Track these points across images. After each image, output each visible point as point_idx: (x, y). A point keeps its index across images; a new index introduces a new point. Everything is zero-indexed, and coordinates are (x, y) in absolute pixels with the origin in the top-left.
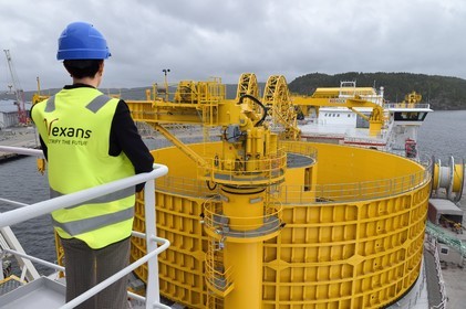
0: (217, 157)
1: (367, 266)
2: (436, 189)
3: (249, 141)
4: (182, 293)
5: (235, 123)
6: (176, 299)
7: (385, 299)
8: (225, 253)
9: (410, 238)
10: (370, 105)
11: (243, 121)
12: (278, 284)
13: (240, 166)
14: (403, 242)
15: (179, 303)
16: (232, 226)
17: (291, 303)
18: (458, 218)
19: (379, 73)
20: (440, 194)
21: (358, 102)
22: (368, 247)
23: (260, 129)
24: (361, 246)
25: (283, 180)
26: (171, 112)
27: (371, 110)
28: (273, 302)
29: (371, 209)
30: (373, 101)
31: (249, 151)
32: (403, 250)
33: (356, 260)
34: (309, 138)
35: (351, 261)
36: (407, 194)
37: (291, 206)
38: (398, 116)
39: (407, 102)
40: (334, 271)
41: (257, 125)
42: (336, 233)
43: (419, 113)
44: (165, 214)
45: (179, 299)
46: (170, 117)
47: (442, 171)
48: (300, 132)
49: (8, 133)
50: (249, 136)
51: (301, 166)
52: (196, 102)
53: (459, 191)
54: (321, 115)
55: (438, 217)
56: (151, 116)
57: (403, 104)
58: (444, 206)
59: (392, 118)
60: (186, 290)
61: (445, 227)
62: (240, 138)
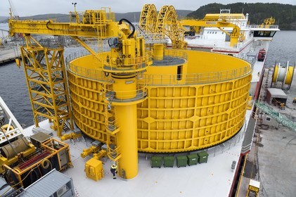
0: (108, 57)
1: (202, 122)
2: (275, 82)
3: (124, 47)
4: (99, 135)
5: (115, 36)
6: (96, 138)
7: (214, 141)
8: (115, 111)
9: (232, 108)
10: (232, 25)
11: (120, 35)
12: (149, 130)
13: (120, 62)
14: (227, 109)
15: (98, 141)
16: (117, 96)
17: (157, 141)
18: (283, 100)
19: (258, 3)
20: (278, 85)
21: (225, 23)
22: (203, 112)
23: (131, 40)
24: (199, 111)
25: (145, 71)
26: (84, 29)
27: (231, 29)
28: (147, 140)
29: (206, 90)
30: (234, 23)
31: (124, 53)
32: (227, 115)
33: (195, 119)
34: (193, 48)
35: (191, 119)
36: (230, 81)
37: (155, 87)
38: (256, 34)
39: (265, 24)
40: (182, 125)
41: (129, 37)
42: (183, 103)
43: (270, 32)
44: (93, 92)
45: (98, 138)
46: (83, 33)
47: (280, 71)
48: (186, 44)
49: (13, 45)
50: (124, 44)
51: (175, 64)
52: (92, 23)
53: (289, 83)
54: (205, 32)
55: (271, 99)
56: (72, 32)
57: (262, 26)
58: (276, 92)
59: (252, 35)
60: (101, 134)
61: (275, 105)
62: (118, 45)
